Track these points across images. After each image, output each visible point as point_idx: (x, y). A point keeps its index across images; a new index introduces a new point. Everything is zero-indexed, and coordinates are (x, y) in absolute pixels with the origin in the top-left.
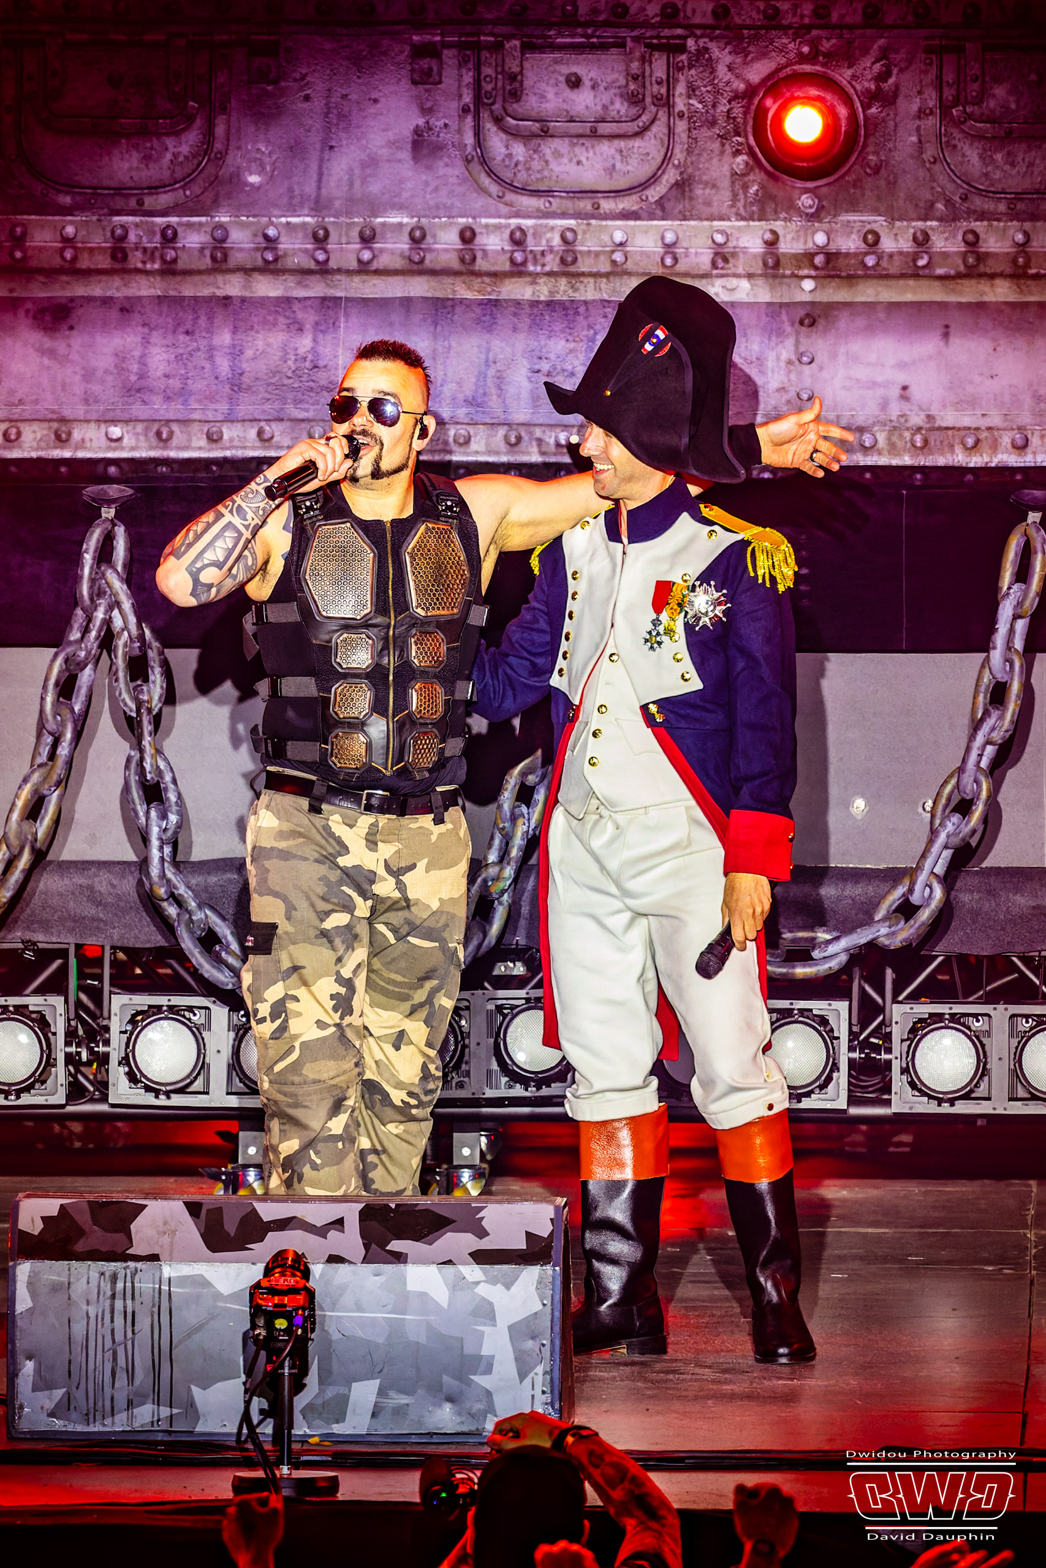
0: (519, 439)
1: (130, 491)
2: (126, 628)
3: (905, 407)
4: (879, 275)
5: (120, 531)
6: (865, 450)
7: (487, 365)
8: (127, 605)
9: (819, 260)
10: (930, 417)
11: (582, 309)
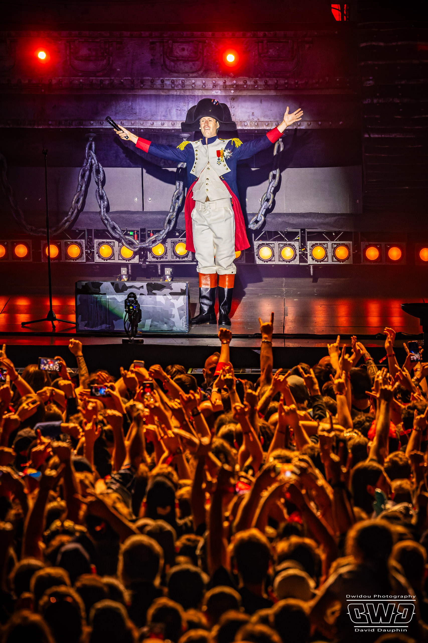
0: (174, 124)
1: (95, 135)
2: (95, 163)
3: (253, 117)
4: (247, 89)
5: (93, 143)
6: (245, 126)
7: (167, 108)
8: (95, 159)
9: (235, 86)
10: (258, 119)
11: (186, 96)
